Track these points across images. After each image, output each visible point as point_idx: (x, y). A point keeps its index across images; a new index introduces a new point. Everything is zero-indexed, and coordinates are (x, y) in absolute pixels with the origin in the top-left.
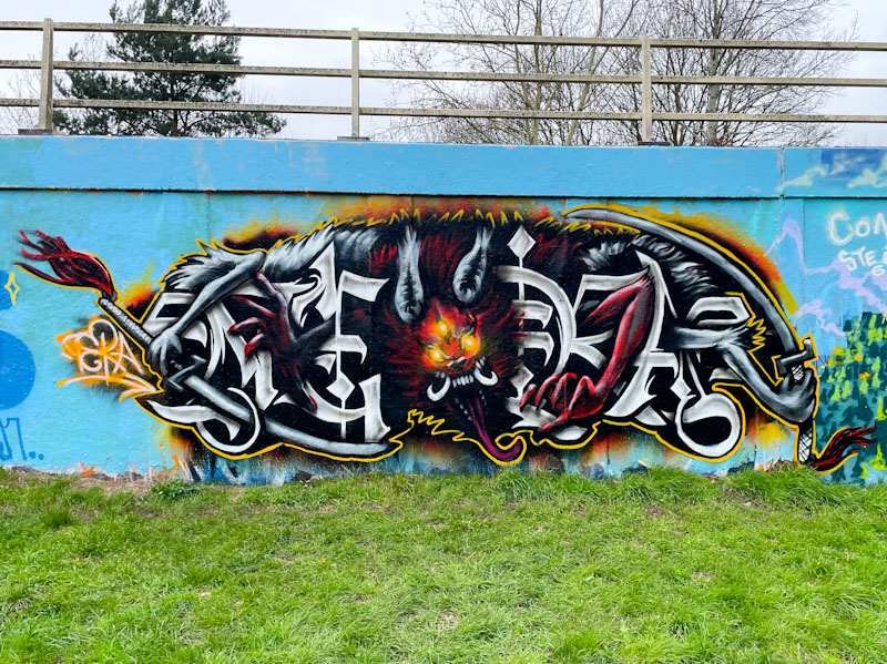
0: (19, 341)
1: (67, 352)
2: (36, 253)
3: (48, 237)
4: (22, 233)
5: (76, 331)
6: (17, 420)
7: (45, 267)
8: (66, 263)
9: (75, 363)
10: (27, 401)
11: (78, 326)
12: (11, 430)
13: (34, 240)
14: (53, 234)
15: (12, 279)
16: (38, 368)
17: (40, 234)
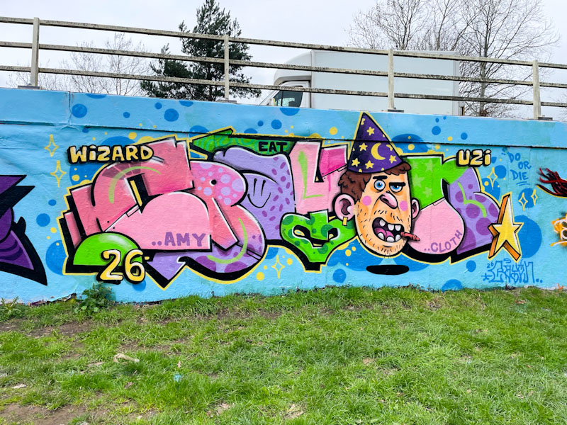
0: (536, 223)
1: (556, 229)
2: (546, 180)
3: (551, 172)
4: (540, 169)
5: (560, 219)
6: (532, 263)
7: (549, 186)
8: (559, 184)
9: (559, 235)
10: (537, 253)
11: (561, 216)
12: (529, 268)
13: (545, 173)
14: (553, 170)
15: (534, 193)
16: (543, 237)
17: (548, 170)
